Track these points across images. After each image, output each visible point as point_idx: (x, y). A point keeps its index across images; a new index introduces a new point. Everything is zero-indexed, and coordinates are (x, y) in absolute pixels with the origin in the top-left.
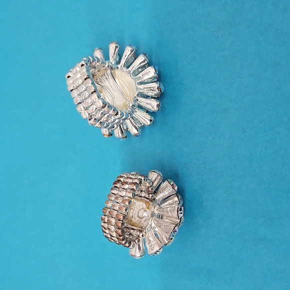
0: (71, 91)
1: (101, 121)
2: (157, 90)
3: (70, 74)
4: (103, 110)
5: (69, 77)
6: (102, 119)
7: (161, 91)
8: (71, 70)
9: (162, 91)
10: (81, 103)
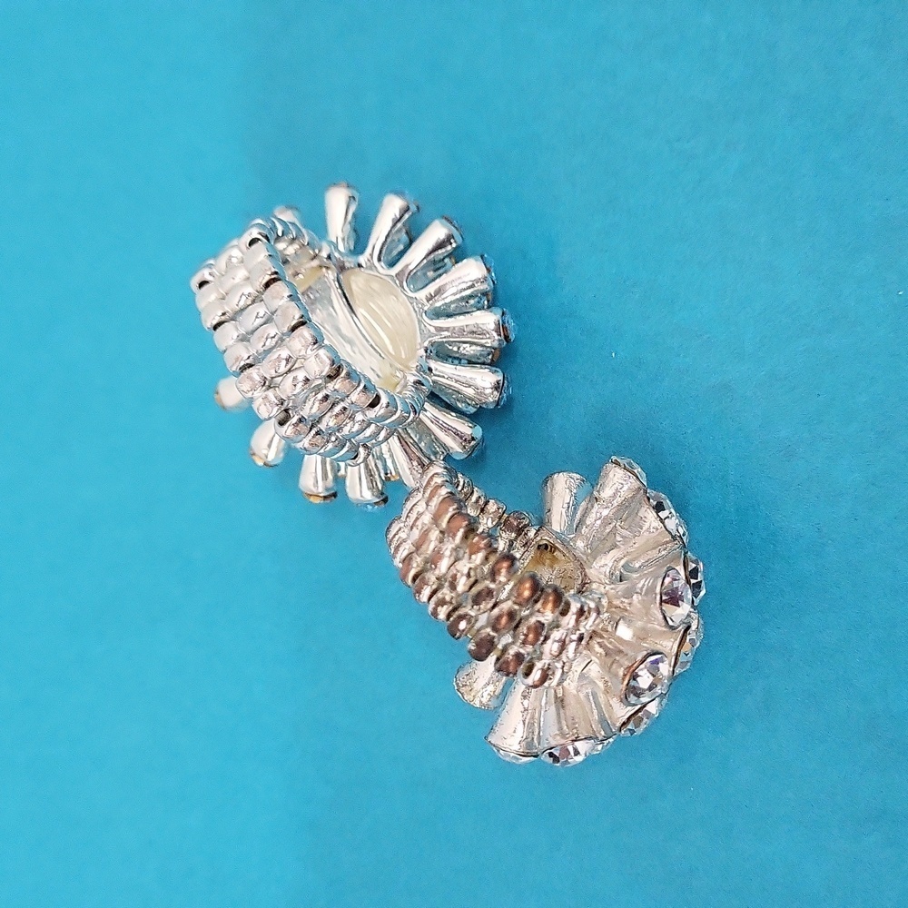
0: (215, 328)
1: (322, 426)
2: (495, 334)
3: (205, 274)
4: (331, 386)
5: (202, 284)
6: (325, 420)
7: (506, 338)
8: (212, 262)
9: (512, 337)
10: (250, 366)
